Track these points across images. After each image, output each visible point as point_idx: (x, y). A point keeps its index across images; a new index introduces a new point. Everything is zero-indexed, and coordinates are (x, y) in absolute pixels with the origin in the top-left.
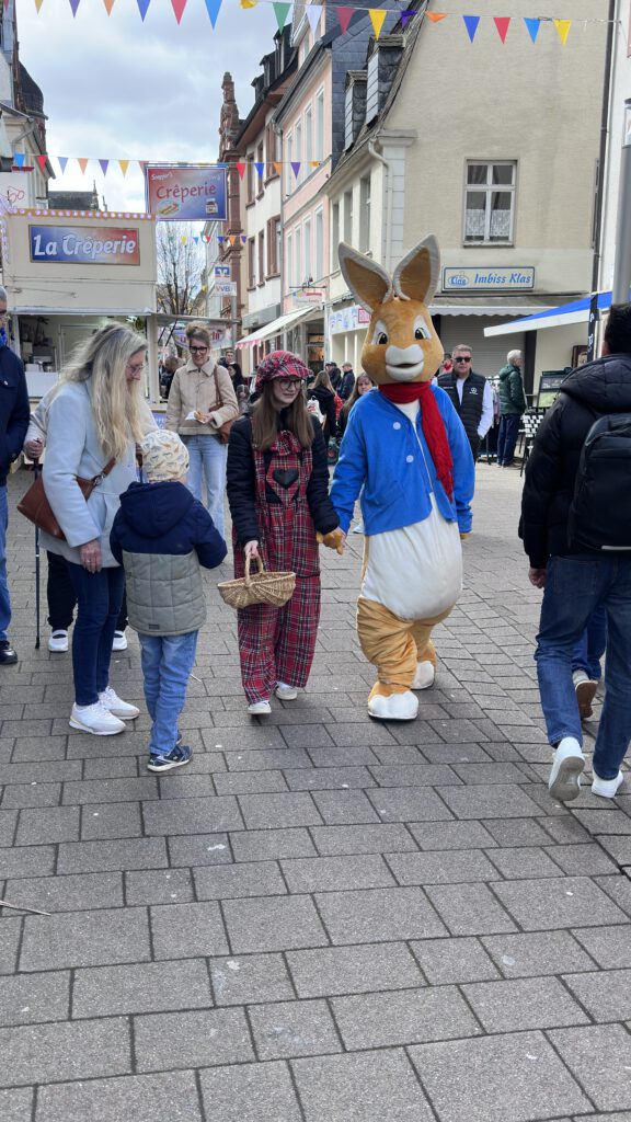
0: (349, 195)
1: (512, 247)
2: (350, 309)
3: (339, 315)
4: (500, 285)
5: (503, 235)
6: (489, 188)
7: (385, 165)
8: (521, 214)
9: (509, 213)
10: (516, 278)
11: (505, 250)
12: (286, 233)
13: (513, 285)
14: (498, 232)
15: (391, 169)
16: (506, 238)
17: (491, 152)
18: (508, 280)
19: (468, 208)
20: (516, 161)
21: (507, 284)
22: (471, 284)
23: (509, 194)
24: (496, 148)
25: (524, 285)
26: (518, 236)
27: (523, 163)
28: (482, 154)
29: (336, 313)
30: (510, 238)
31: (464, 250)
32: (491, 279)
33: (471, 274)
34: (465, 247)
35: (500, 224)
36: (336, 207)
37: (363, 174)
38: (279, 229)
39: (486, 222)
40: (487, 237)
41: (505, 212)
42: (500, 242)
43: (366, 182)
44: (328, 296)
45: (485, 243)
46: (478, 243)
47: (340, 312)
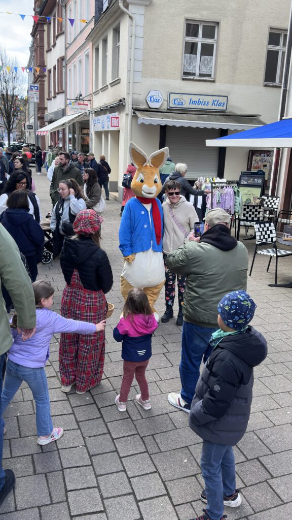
0: (105, 41)
1: (214, 81)
2: (106, 116)
3: (98, 120)
4: (205, 107)
5: (208, 73)
6: (200, 40)
7: (130, 17)
8: (220, 60)
9: (212, 59)
10: (216, 103)
11: (209, 84)
12: (68, 66)
13: (214, 107)
14: (205, 71)
15: (134, 21)
16: (210, 76)
17: (202, 15)
18: (210, 104)
19: (185, 53)
20: (218, 23)
21: (210, 107)
22: (187, 105)
23: (212, 45)
24: (205, 13)
25: (220, 108)
26: (218, 75)
27: (222, 24)
28: (195, 16)
29: (96, 118)
30: (212, 76)
31: (182, 81)
32: (199, 102)
33: (186, 99)
34: (183, 79)
35: (205, 66)
36: (97, 49)
37: (114, 26)
38: (64, 64)
39: (197, 63)
40: (197, 74)
41: (209, 58)
42: (206, 78)
43: (117, 31)
44: (91, 107)
45: (196, 78)
46: (191, 77)
47: (99, 117)
